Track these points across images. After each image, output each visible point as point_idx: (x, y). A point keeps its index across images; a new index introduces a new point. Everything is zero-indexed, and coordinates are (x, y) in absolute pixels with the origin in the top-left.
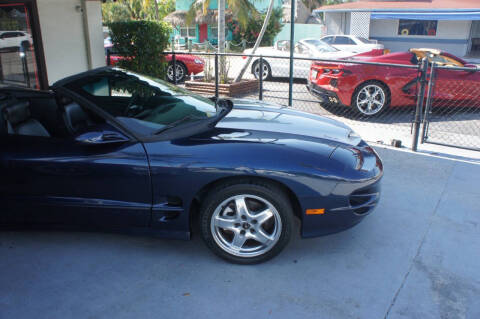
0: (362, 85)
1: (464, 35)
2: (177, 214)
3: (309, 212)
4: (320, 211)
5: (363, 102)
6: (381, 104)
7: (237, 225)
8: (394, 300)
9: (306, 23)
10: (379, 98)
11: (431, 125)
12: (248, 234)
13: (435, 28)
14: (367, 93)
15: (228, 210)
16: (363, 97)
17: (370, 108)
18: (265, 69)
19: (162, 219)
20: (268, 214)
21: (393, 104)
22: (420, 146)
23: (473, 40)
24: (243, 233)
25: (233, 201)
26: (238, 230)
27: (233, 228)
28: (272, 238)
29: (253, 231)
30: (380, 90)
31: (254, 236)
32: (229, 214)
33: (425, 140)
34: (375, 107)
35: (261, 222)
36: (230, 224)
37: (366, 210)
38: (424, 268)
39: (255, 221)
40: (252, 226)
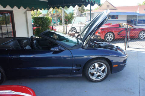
0: (107, 33)
1: (126, 19)
2: (79, 69)
3: (114, 66)
4: (117, 66)
5: (107, 38)
6: (112, 38)
7: (95, 71)
8: (139, 87)
9: (80, 16)
10: (112, 37)
11: (130, 43)
12: (98, 74)
13: (118, 17)
14: (108, 35)
15: (93, 67)
16: (107, 36)
17: (109, 39)
18: (75, 30)
19: (74, 72)
20: (103, 68)
21: (115, 38)
22: (127, 49)
23: (127, 20)
24: (97, 73)
25: (94, 65)
26: (96, 73)
27: (94, 72)
28: (104, 74)
29: (99, 73)
30: (112, 34)
31: (100, 74)
32: (93, 68)
33: (128, 47)
34: (111, 39)
35: (102, 70)
36: (93, 71)
37: (125, 65)
38: (143, 79)
39: (100, 70)
40: (99, 71)
